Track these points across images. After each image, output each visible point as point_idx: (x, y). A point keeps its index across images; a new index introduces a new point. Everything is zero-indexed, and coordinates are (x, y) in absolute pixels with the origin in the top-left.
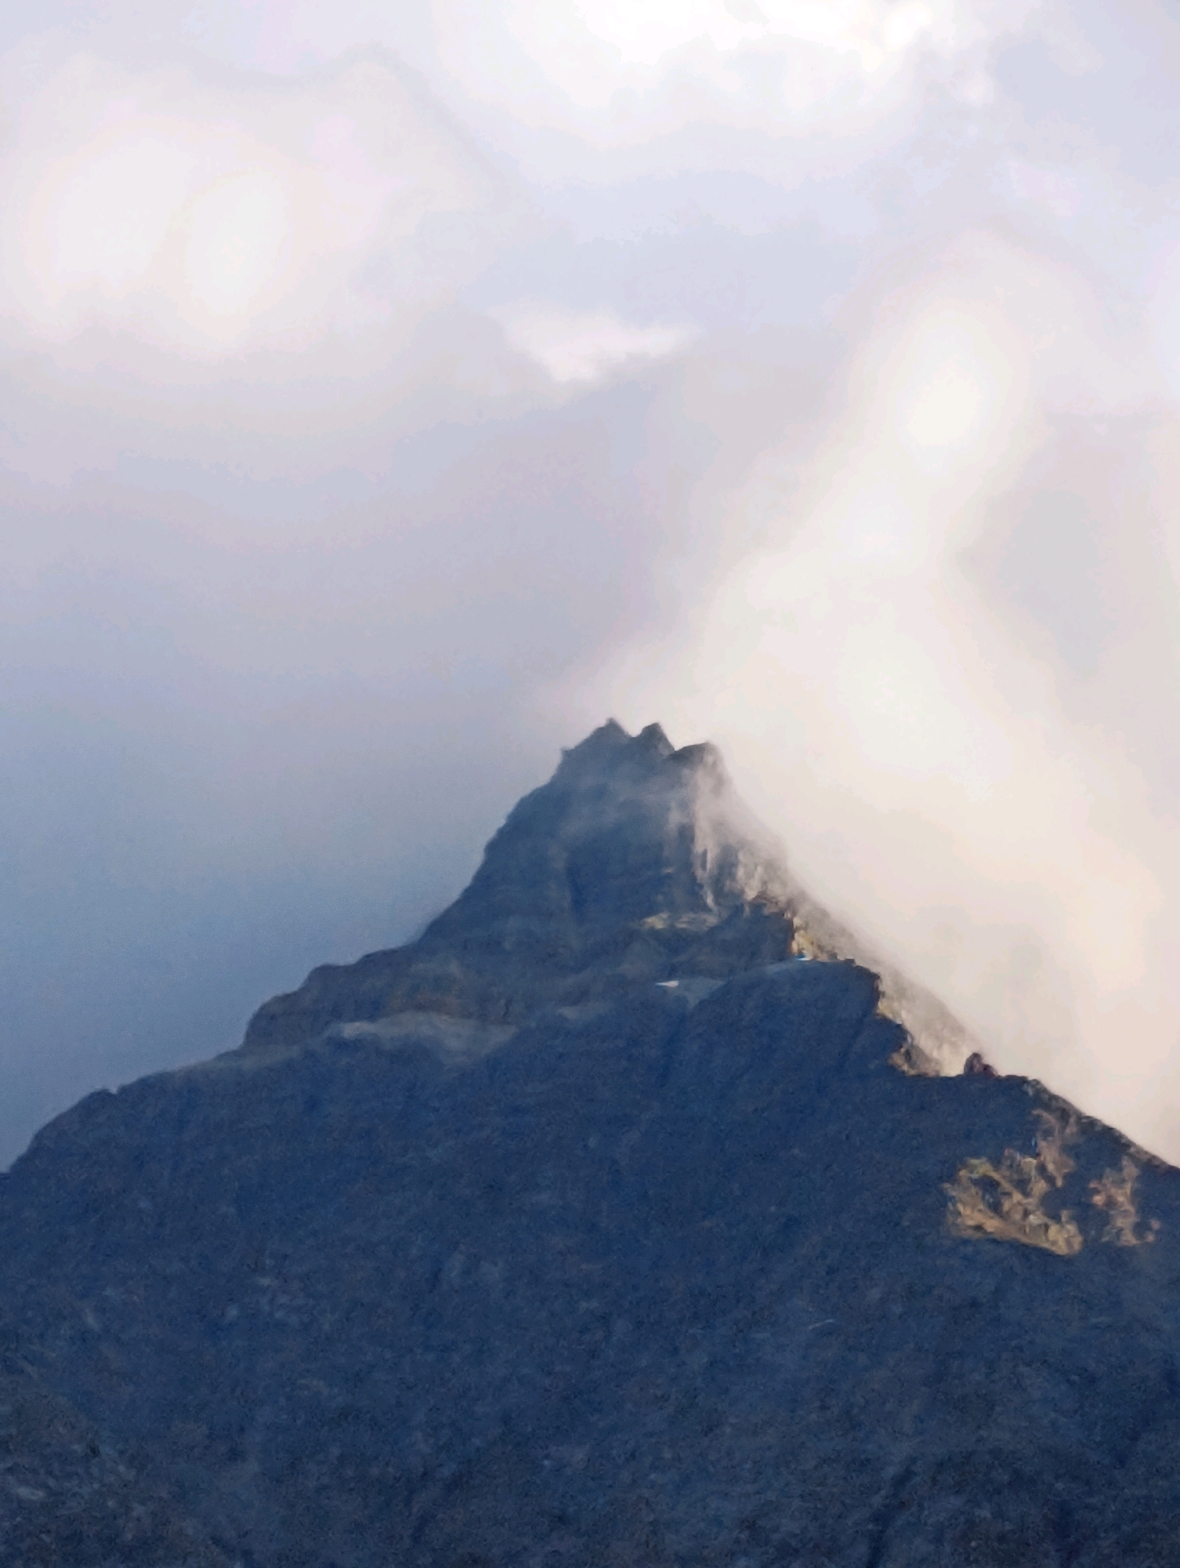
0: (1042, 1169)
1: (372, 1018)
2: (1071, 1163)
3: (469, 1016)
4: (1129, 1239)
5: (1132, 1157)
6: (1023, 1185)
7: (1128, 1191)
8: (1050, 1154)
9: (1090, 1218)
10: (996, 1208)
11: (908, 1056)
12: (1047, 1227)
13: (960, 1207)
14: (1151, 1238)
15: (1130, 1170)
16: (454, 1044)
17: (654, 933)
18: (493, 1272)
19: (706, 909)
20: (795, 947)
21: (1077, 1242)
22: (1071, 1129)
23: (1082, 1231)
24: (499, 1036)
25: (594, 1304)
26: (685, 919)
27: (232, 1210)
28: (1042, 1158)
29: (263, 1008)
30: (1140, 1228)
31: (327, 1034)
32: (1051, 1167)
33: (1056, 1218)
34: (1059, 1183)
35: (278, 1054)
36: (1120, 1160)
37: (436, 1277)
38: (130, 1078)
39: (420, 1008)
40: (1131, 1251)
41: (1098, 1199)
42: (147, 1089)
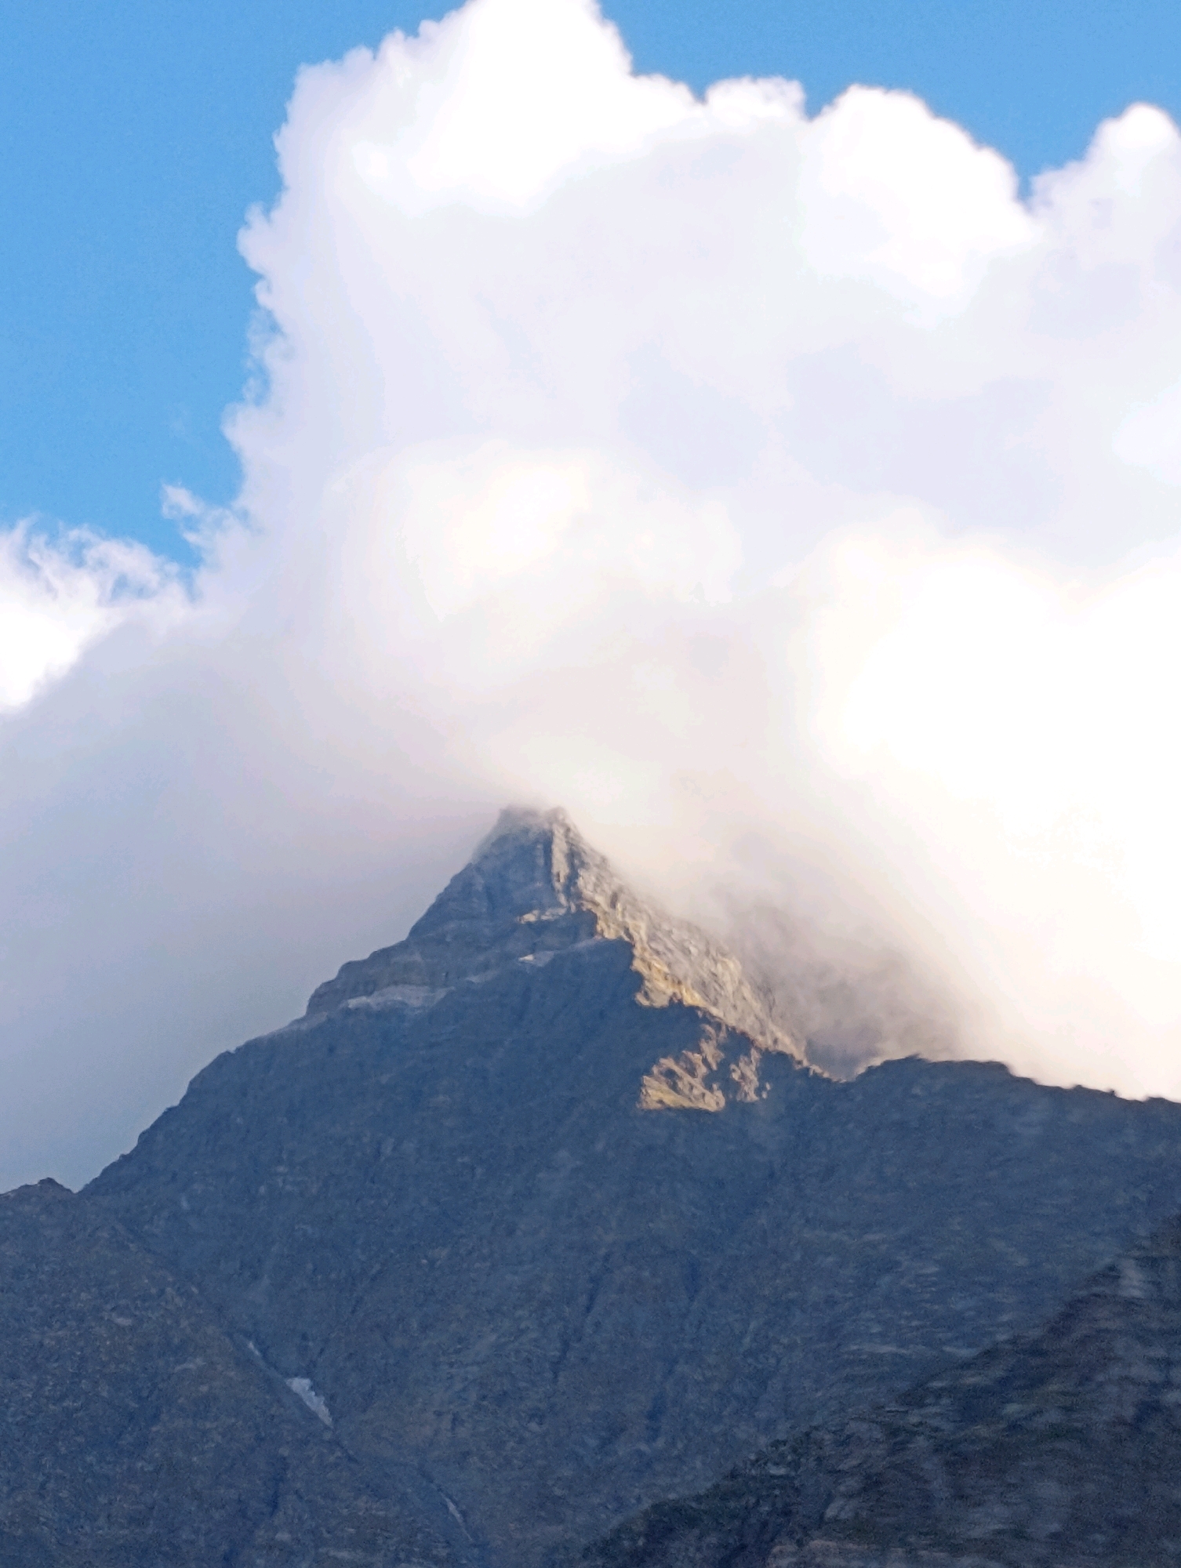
0: (705, 1061)
1: (369, 994)
2: (722, 1055)
3: (424, 984)
4: (752, 1097)
5: (757, 1048)
6: (692, 1072)
7: (754, 1069)
8: (709, 1049)
9: (730, 1087)
10: (674, 1087)
11: (646, 996)
12: (703, 1095)
13: (650, 1091)
14: (764, 1096)
15: (755, 1055)
16: (415, 1002)
17: (529, 924)
18: (409, 1146)
19: (560, 905)
20: (599, 928)
21: (722, 1103)
22: (723, 1034)
23: (725, 1094)
24: (441, 994)
25: (466, 1159)
26: (547, 913)
27: (285, 1120)
28: (704, 1055)
29: (316, 991)
30: (758, 1091)
31: (342, 1005)
32: (710, 1059)
33: (710, 1089)
34: (714, 1067)
35: (322, 1017)
36: (750, 1050)
37: (378, 1153)
38: (241, 1042)
39: (396, 983)
40: (753, 1104)
41: (735, 1076)
42: (251, 1048)
